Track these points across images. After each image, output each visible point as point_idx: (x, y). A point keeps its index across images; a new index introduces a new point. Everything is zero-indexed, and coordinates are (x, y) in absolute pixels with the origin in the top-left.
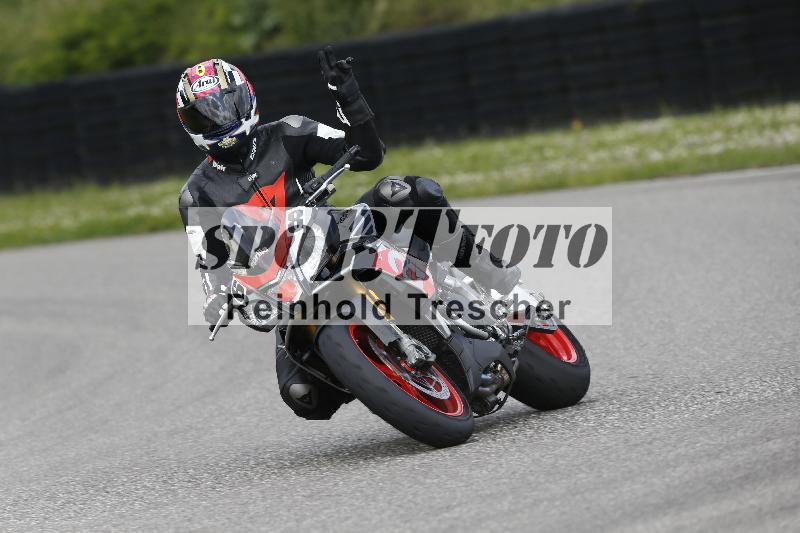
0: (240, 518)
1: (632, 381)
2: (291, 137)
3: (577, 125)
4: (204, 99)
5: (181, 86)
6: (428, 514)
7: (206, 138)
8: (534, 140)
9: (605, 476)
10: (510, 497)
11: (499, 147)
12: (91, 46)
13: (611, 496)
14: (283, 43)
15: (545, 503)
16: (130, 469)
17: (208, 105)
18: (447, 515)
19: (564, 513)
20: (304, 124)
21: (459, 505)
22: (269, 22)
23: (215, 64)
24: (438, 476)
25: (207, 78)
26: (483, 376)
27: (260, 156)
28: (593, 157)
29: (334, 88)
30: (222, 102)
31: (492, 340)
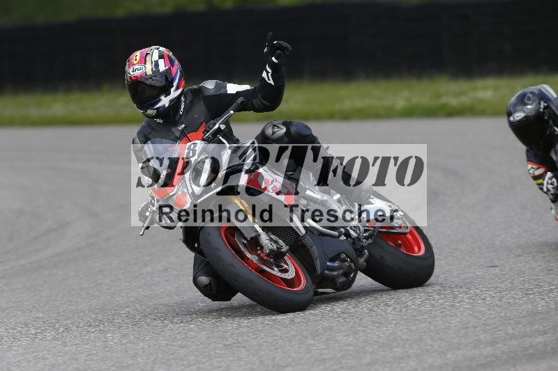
23: (147, 54)
26: (328, 263)
27: (187, 111)
31: (343, 238)
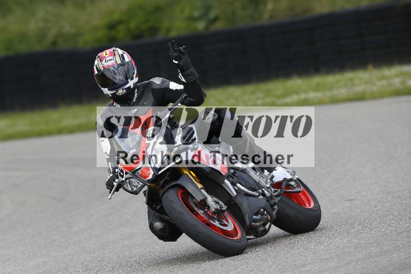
0: (197, 271)
1: (399, 200)
2: (155, 89)
3: (370, 67)
4: (109, 69)
5: (96, 62)
6: (293, 268)
7: (109, 90)
8: (348, 75)
9: (385, 249)
10: (336, 260)
11: (331, 79)
12: (121, 28)
13: (388, 259)
14: (220, 26)
15: (354, 263)
16: (141, 245)
17: (111, 72)
18: (303, 269)
19: (363, 268)
20: (163, 82)
21: (310, 263)
22: (212, 14)
23: (114, 50)
24: (298, 249)
25: (111, 58)
26: (254, 217)
27: (139, 99)
28: (379, 84)
29: (177, 62)
30: (118, 71)
31: (261, 197)
